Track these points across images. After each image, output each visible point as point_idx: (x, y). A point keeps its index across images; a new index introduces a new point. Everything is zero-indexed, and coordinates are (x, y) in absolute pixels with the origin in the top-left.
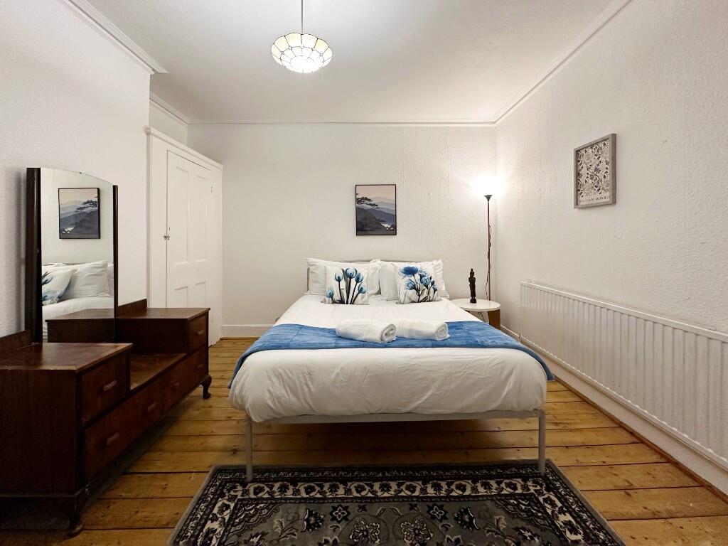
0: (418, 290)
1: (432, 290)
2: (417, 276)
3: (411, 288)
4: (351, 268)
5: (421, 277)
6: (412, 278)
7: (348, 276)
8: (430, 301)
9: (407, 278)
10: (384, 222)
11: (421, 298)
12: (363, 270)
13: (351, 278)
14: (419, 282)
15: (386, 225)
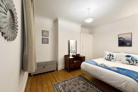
0: (129, 61)
1: (135, 62)
2: (130, 58)
3: (127, 61)
4: (112, 53)
5: (132, 58)
6: (128, 58)
7: (110, 55)
8: (134, 65)
9: (126, 58)
10: (127, 43)
11: (130, 64)
12: (115, 54)
13: (111, 55)
14: (130, 59)
15: (128, 44)
